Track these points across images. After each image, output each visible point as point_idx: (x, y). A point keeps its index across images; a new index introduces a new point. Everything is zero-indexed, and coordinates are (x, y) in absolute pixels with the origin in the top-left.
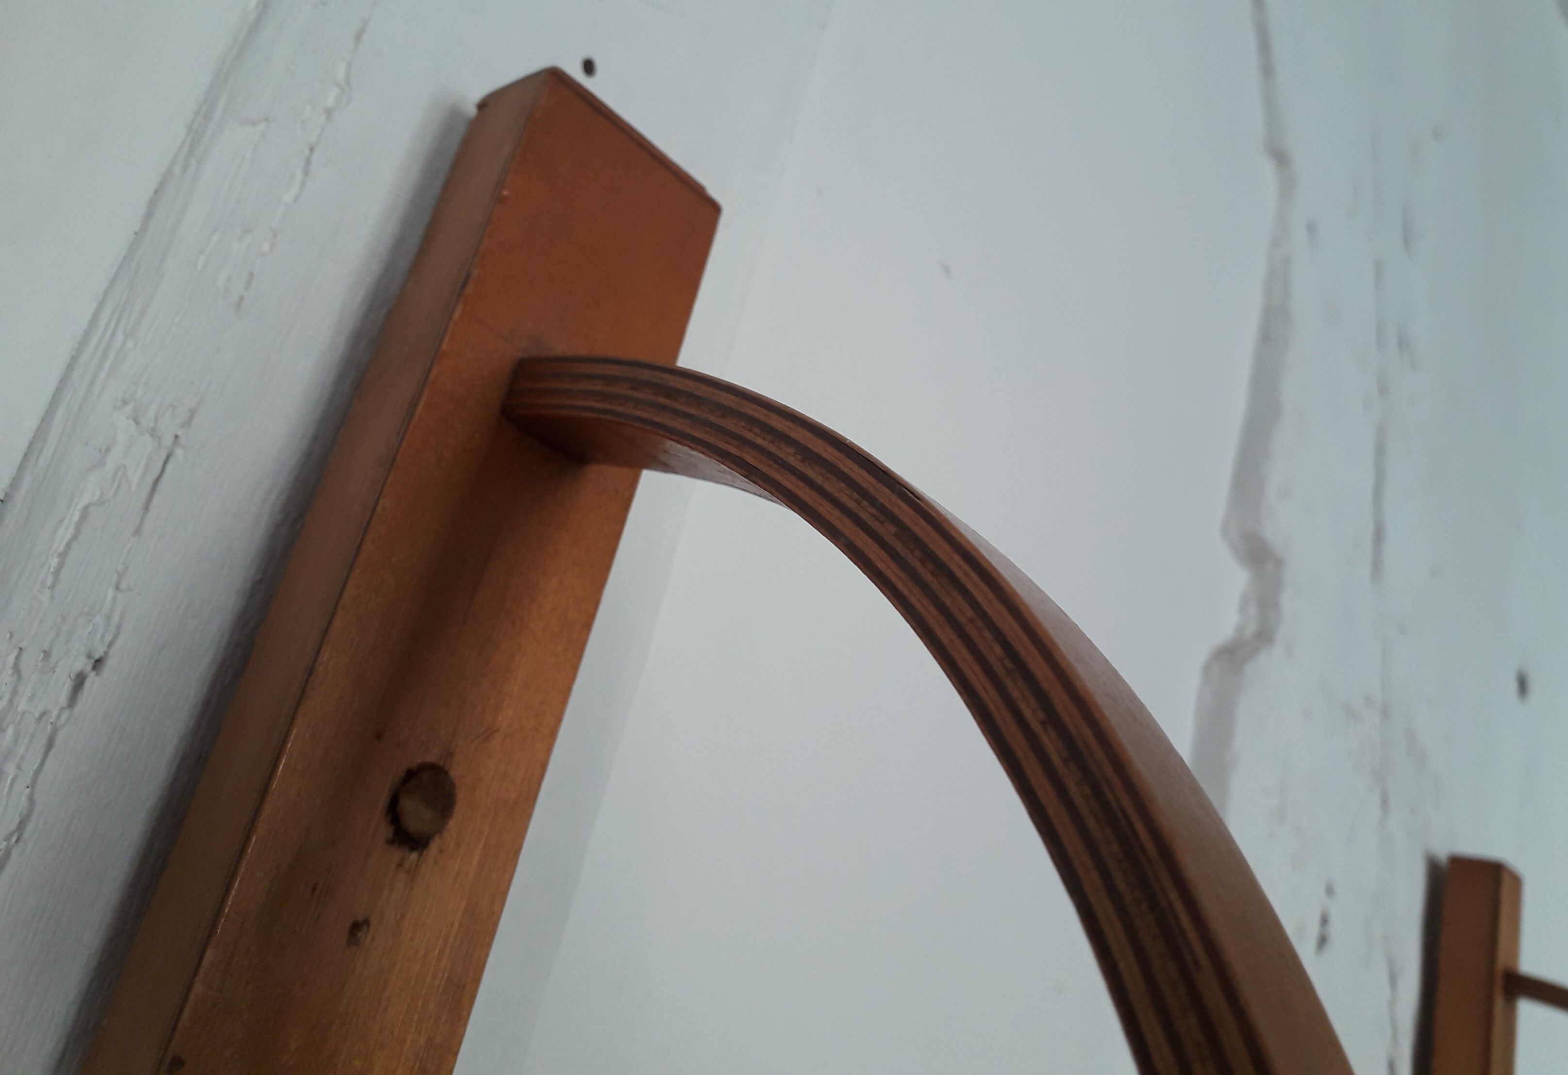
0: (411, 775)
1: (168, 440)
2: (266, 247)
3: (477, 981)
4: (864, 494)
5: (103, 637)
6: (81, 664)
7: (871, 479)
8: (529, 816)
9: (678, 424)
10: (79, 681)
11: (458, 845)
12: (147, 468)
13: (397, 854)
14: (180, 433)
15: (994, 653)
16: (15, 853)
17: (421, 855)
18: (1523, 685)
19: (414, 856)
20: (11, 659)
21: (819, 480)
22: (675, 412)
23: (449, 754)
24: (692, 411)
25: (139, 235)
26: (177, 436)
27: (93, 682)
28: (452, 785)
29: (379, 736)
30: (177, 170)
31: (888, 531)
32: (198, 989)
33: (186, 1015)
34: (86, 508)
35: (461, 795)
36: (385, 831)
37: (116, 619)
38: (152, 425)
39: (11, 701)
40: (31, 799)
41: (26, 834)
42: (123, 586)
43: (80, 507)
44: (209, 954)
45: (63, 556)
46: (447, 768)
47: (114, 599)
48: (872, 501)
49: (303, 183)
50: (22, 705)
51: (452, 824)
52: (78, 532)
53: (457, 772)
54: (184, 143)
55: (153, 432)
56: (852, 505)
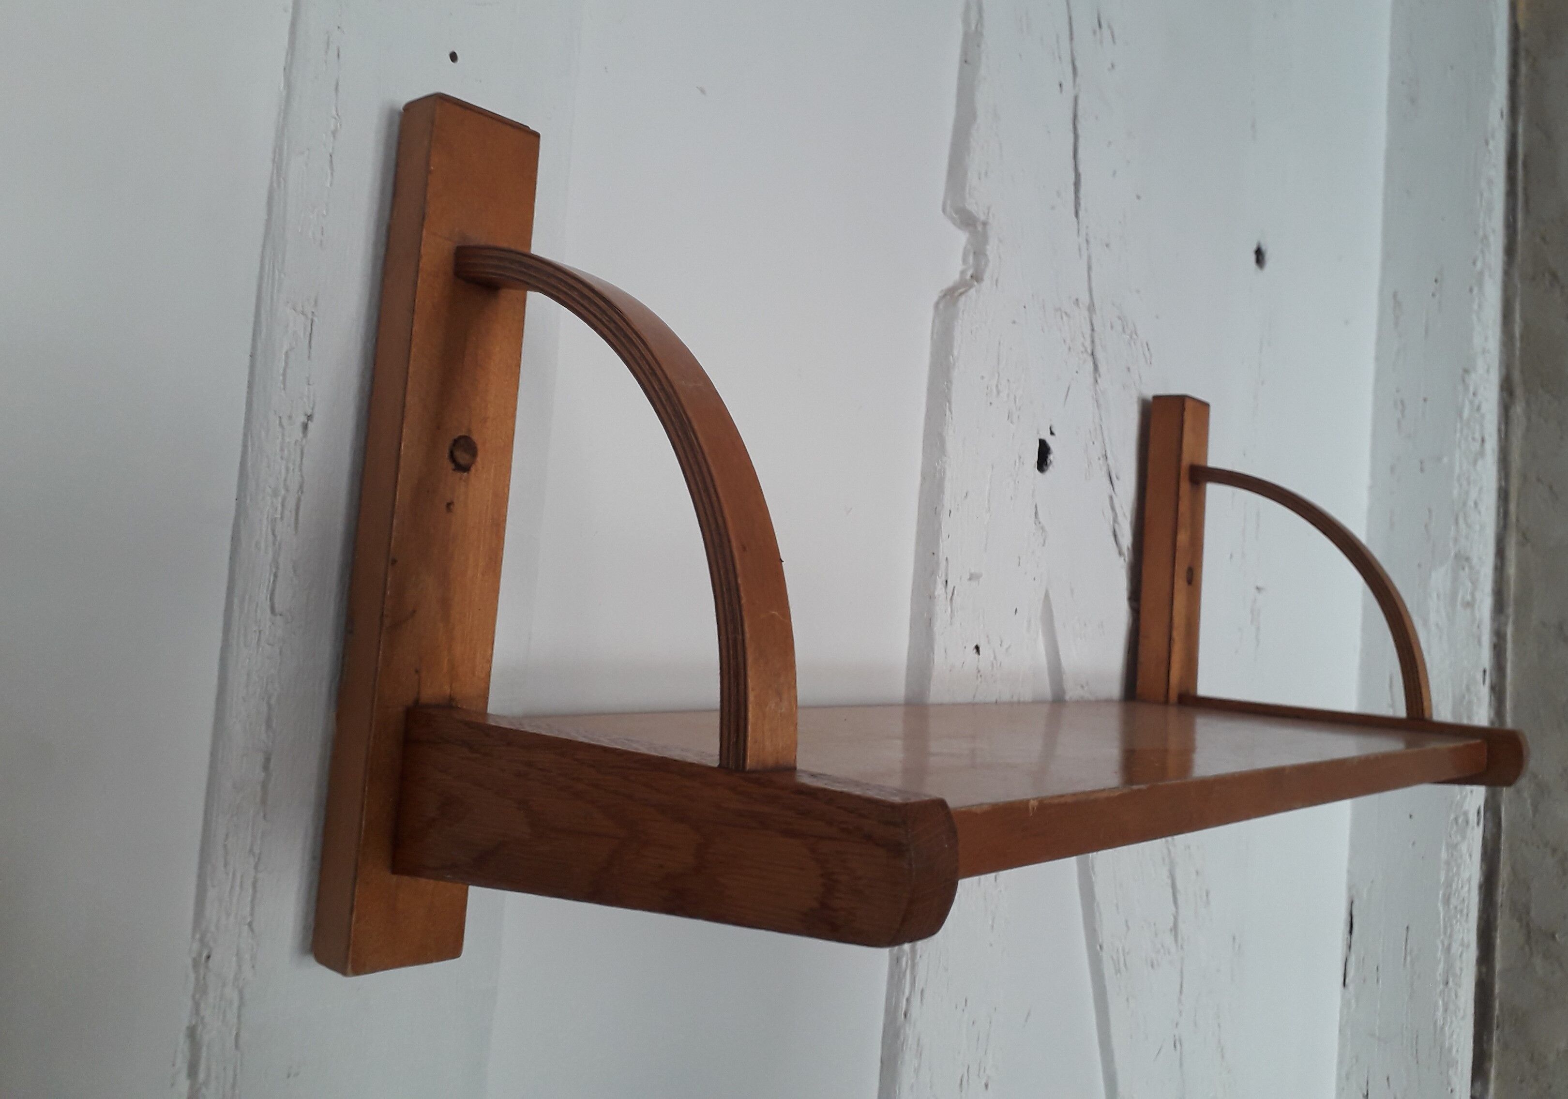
0: (456, 442)
1: (310, 316)
2: (325, 212)
3: (505, 521)
4: (604, 312)
5: (309, 406)
6: (303, 419)
7: (606, 306)
8: (512, 452)
9: (532, 281)
10: (305, 427)
11: (483, 468)
12: (305, 329)
13: (459, 474)
14: (313, 311)
15: (646, 368)
16: (302, 498)
17: (468, 473)
18: (1260, 256)
19: (465, 474)
20: (278, 422)
21: (587, 306)
22: (530, 275)
23: (469, 431)
24: (537, 276)
25: (269, 221)
26: (313, 312)
27: (311, 426)
28: (474, 443)
29: (438, 428)
30: (275, 185)
31: (612, 326)
32: (394, 534)
33: (392, 544)
34: (287, 353)
35: (479, 447)
36: (451, 466)
37: (312, 398)
38: (301, 309)
39: (283, 438)
40: (302, 476)
41: (305, 490)
42: (311, 383)
43: (284, 352)
44: (395, 522)
45: (284, 375)
46: (470, 436)
47: (309, 389)
48: (607, 315)
49: (332, 174)
50: (287, 440)
51: (479, 459)
52: (286, 363)
53: (475, 437)
54: (273, 170)
55: (303, 313)
56: (600, 316)
